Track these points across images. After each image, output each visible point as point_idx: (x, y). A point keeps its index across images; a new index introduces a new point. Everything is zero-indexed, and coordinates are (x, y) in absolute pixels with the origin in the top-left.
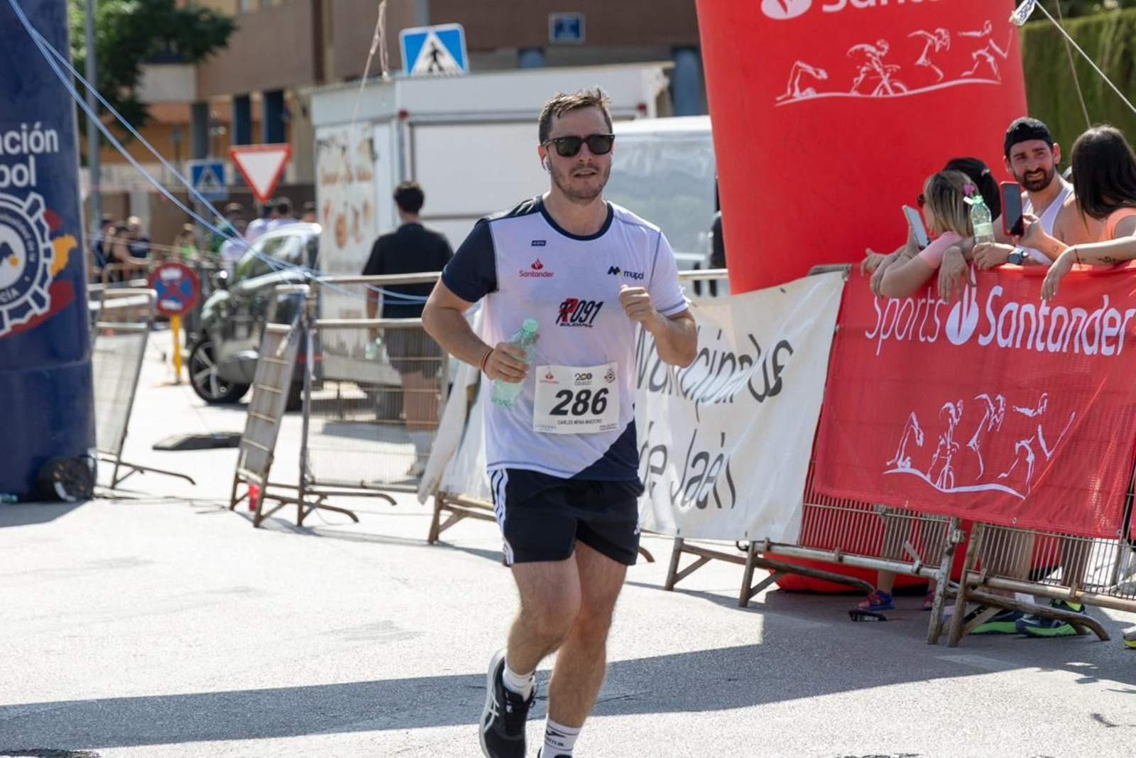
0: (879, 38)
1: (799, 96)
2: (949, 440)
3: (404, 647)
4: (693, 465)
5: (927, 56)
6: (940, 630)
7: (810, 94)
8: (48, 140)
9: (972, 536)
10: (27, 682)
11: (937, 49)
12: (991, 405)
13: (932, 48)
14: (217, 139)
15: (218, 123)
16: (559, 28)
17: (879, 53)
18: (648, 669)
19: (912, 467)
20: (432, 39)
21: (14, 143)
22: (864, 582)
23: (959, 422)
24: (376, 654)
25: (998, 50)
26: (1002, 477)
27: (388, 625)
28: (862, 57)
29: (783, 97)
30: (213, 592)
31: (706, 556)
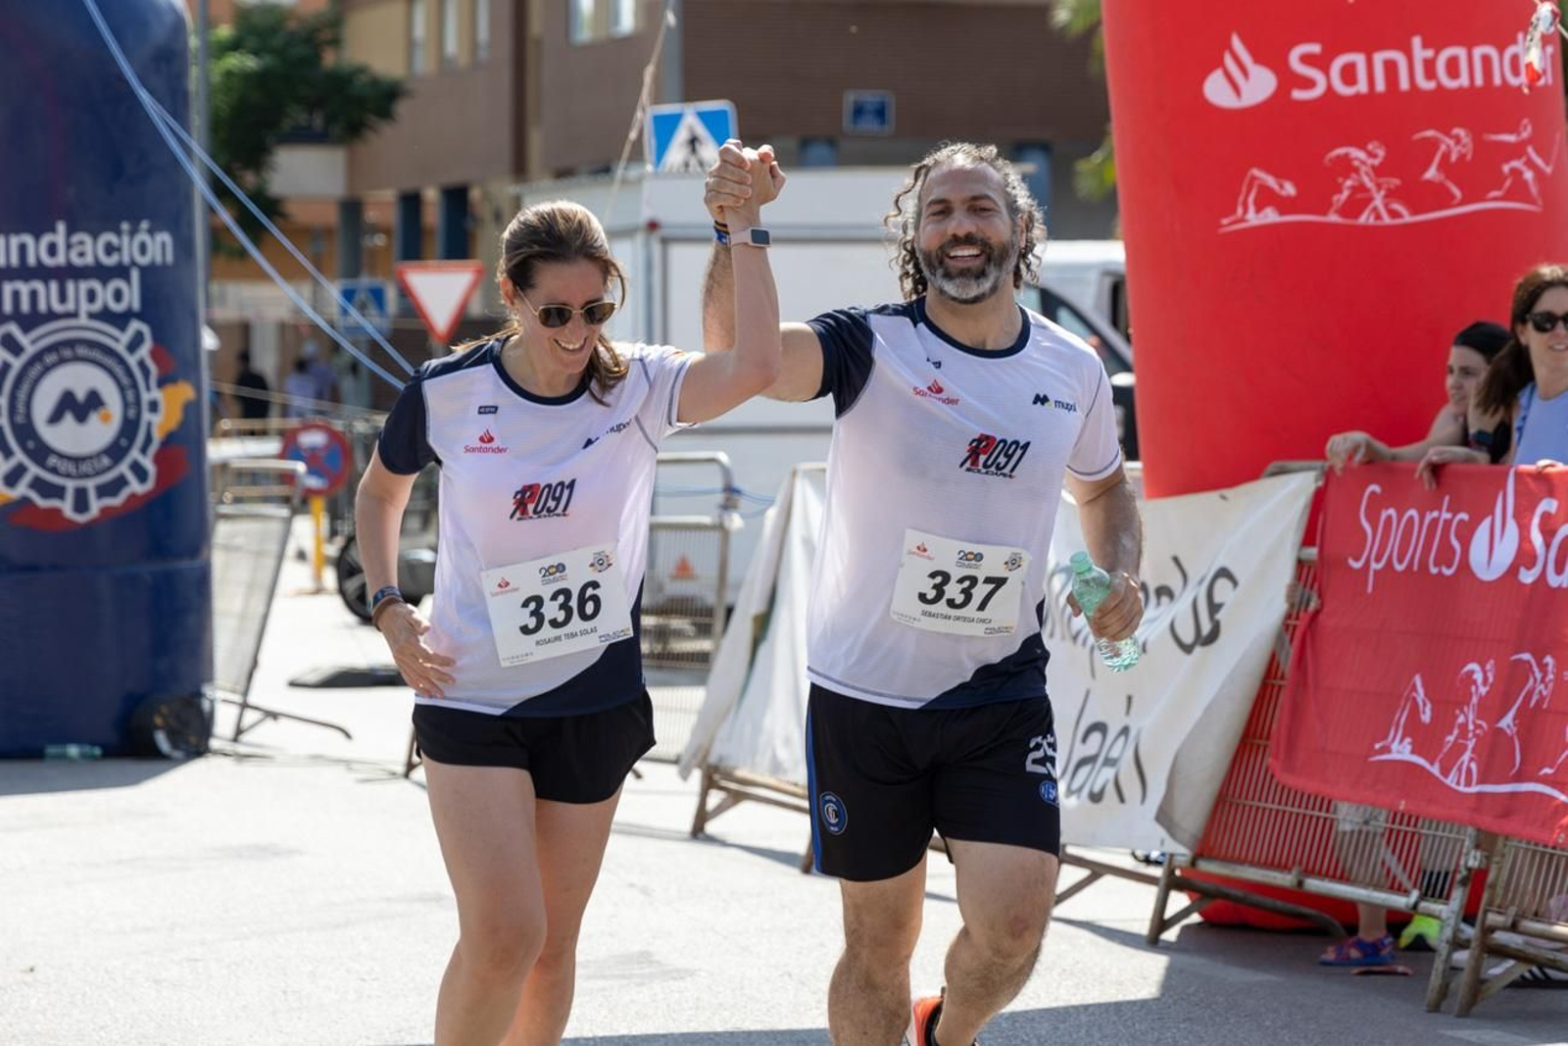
0: (1370, 140)
1: (1253, 219)
2: (1471, 717)
3: (672, 991)
4: (1084, 739)
5: (1440, 167)
6: (1444, 991)
7: (1270, 216)
8: (158, 246)
9: (1496, 859)
10: (132, 1027)
11: (1454, 157)
12: (1536, 669)
13: (1446, 156)
14: (374, 252)
15: (375, 229)
16: (859, 111)
17: (1370, 161)
18: (1027, 1035)
19: (1413, 752)
20: (690, 121)
21: (110, 249)
22: (1327, 916)
23: (1488, 693)
24: (632, 1001)
25: (1539, 161)
26: (1546, 775)
27: (645, 957)
28: (1346, 167)
29: (1232, 218)
30: (388, 900)
31: (1098, 871)
